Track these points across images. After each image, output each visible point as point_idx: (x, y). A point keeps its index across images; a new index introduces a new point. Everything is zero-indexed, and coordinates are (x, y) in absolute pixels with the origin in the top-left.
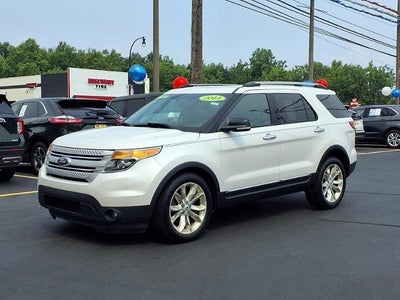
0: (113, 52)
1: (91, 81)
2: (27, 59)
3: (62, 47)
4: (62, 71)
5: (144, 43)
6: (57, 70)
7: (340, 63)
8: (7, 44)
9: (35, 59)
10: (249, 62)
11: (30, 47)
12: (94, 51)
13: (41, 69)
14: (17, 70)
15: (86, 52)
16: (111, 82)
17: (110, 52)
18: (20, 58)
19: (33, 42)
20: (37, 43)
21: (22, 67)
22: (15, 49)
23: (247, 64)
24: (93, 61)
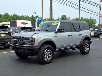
0: (27, 16)
1: (22, 23)
2: (6, 18)
3: (14, 15)
4: (14, 21)
5: (36, 13)
6: (13, 21)
7: (83, 18)
8: (1, 14)
9: (8, 18)
10: (61, 18)
11: (7, 15)
12: (22, 16)
13: (9, 20)
14: (3, 21)
15: (20, 16)
16: (27, 23)
17: (26, 16)
18: (4, 18)
19: (7, 13)
20: (8, 14)
21: (4, 20)
22: (3, 15)
23: (60, 18)
24: (22, 18)
